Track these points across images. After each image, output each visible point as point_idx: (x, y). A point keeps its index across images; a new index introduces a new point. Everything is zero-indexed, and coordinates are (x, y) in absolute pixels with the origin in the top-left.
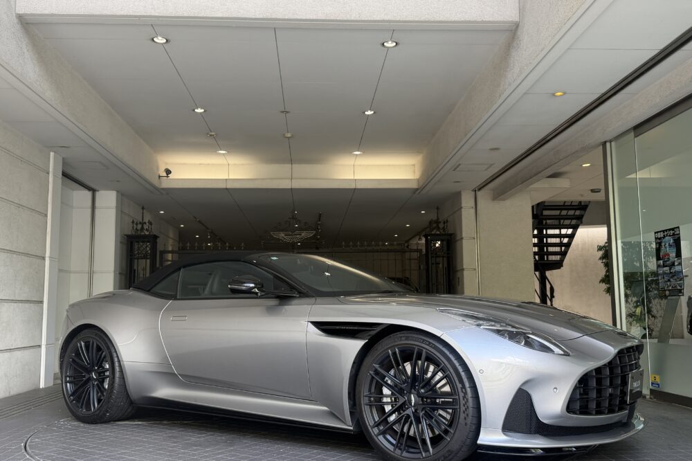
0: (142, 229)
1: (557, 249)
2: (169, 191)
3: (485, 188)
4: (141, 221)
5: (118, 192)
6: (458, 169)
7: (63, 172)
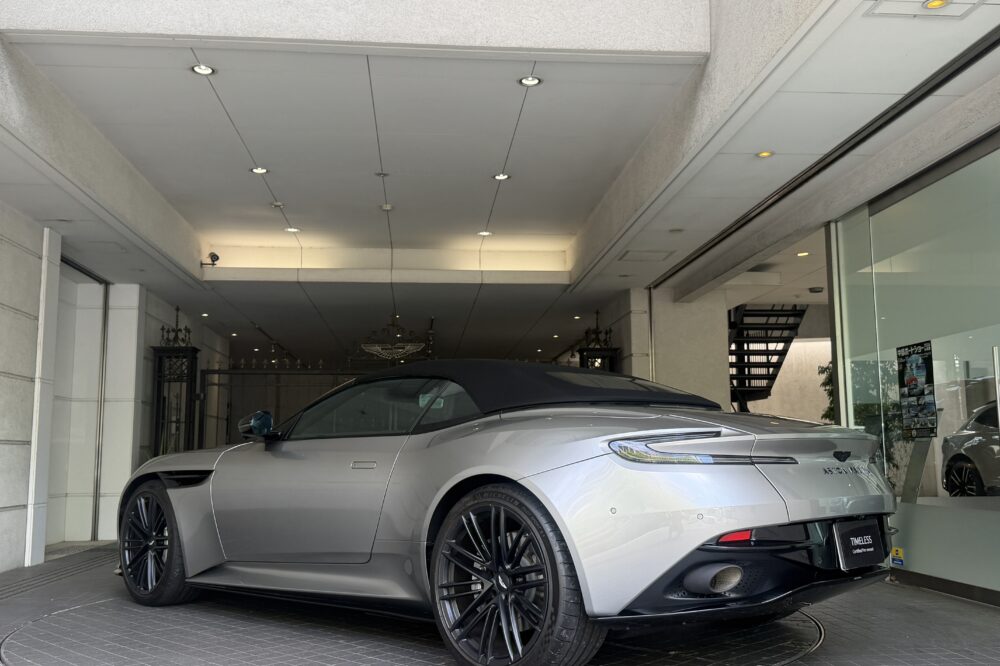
0: (176, 337)
1: (762, 371)
2: (215, 285)
3: (663, 285)
4: (174, 326)
5: (141, 285)
6: (625, 258)
7: (62, 256)
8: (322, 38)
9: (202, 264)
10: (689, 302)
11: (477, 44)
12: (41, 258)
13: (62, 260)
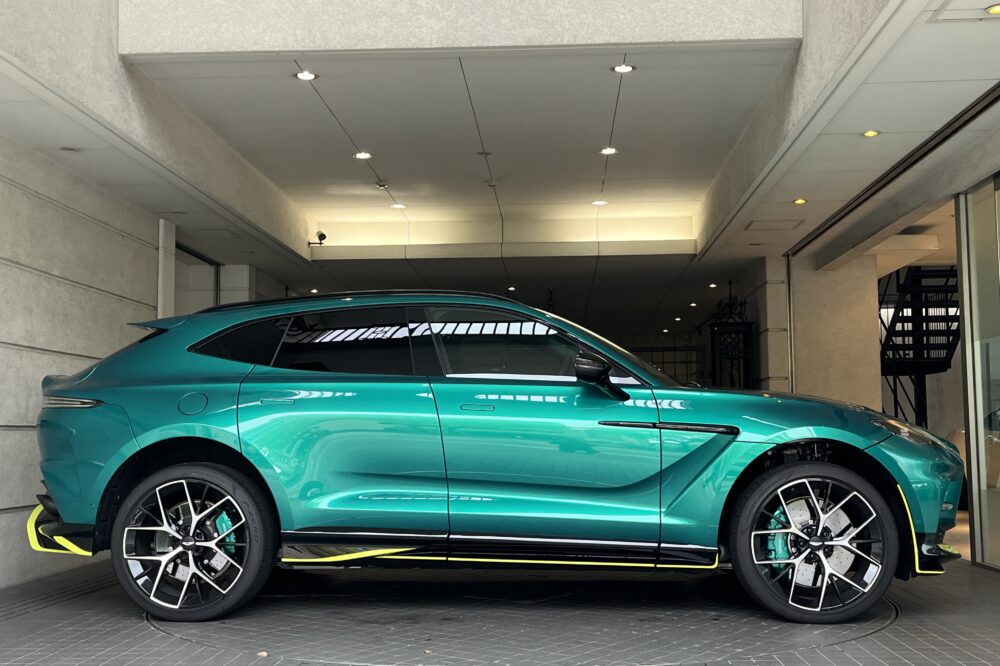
1: (942, 340)
2: (323, 264)
5: (251, 265)
6: (751, 227)
7: (177, 243)
8: (415, 47)
9: (310, 244)
10: (834, 270)
11: (565, 43)
12: (157, 249)
13: (177, 247)
